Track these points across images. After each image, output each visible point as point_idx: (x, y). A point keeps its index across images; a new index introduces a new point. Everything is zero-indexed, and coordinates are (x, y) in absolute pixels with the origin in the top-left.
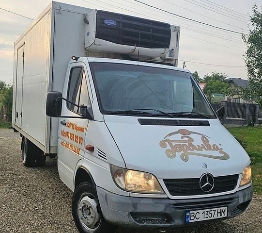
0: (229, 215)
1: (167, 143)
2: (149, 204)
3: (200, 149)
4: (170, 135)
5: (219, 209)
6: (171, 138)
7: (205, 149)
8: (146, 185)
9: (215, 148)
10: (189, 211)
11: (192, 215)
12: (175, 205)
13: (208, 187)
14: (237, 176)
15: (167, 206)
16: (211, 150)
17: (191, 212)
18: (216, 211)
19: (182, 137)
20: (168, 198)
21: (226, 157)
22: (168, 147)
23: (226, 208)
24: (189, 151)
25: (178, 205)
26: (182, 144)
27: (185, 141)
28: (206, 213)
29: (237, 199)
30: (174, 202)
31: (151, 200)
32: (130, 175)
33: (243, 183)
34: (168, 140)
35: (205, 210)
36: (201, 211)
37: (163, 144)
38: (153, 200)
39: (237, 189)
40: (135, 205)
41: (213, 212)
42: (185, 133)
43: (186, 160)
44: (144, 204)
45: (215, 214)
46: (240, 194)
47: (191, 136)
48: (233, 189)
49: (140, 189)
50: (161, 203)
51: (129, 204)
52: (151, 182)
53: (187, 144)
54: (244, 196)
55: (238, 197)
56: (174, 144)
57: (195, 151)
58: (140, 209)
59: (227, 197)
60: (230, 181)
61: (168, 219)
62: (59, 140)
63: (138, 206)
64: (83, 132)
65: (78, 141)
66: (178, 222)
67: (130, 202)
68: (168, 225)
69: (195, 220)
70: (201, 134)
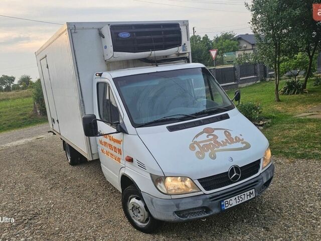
0: (257, 194)
1: (195, 145)
3: (224, 144)
4: (197, 136)
5: (248, 192)
6: (198, 139)
7: (229, 143)
8: (184, 187)
9: (238, 140)
10: (223, 201)
11: (226, 203)
12: (210, 198)
13: (236, 177)
14: (259, 161)
15: (204, 201)
16: (234, 142)
17: (225, 201)
18: (246, 195)
19: (207, 137)
20: (204, 194)
21: (248, 146)
22: (197, 149)
23: (254, 190)
24: (216, 149)
25: (214, 197)
26: (208, 143)
27: (211, 140)
29: (262, 180)
30: (210, 196)
31: (190, 198)
32: (169, 180)
33: (265, 165)
34: (196, 142)
35: (236, 197)
36: (233, 198)
37: (192, 147)
38: (193, 198)
39: (260, 171)
40: (177, 206)
41: (243, 197)
42: (209, 132)
43: (214, 158)
44: (185, 203)
45: (245, 197)
46: (262, 175)
47: (215, 133)
48: (257, 172)
49: (179, 191)
50: (199, 200)
51: (173, 205)
52: (188, 182)
53: (212, 142)
54: (267, 175)
55: (262, 178)
56: (201, 145)
57: (221, 148)
58: (182, 208)
59: (253, 181)
60: (254, 167)
61: (207, 209)
62: (99, 147)
63: (180, 205)
64: (120, 144)
65: (117, 151)
66: (215, 211)
67: (173, 203)
68: (208, 215)
69: (230, 206)
70: (224, 129)
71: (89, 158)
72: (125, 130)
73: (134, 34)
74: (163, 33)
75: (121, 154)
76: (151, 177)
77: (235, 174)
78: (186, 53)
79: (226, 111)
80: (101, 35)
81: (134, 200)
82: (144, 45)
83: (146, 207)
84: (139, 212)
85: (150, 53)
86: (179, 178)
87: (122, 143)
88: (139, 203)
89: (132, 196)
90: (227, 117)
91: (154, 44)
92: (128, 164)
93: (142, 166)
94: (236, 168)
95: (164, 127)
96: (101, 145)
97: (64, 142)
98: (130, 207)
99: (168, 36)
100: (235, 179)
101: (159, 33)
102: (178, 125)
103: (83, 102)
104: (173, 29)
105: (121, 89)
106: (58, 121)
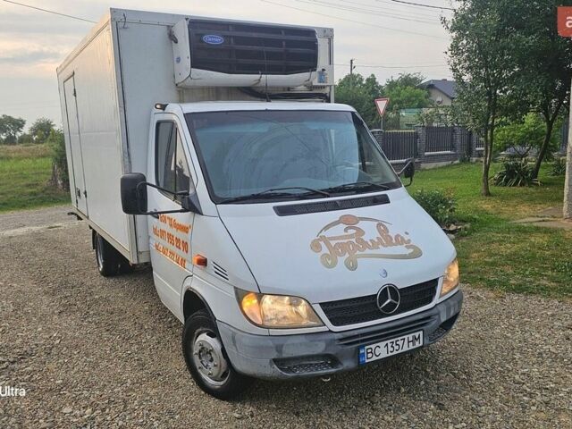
0: (427, 342)
1: (322, 243)
2: (301, 344)
3: (375, 245)
4: (327, 228)
5: (411, 336)
6: (328, 233)
7: (383, 245)
8: (294, 316)
9: (399, 240)
10: (363, 347)
11: (369, 351)
12: (341, 340)
13: (391, 306)
14: (435, 281)
16: (392, 244)
17: (366, 347)
18: (406, 341)
19: (346, 230)
20: (330, 331)
21: (417, 254)
22: (325, 250)
23: (421, 333)
24: (358, 252)
25: (347, 339)
26: (346, 241)
27: (351, 236)
28: (390, 345)
29: (437, 317)
30: (340, 336)
31: (303, 336)
32: (267, 300)
33: (445, 290)
34: (323, 238)
35: (388, 342)
36: (382, 344)
37: (315, 246)
38: (308, 336)
39: (436, 300)
40: (279, 349)
41: (400, 343)
42: (350, 222)
43: (353, 268)
44: (293, 344)
45: (405, 344)
46: (440, 308)
47: (361, 225)
48: (430, 302)
49: (285, 323)
50: (319, 341)
51: (271, 347)
52: (302, 309)
53: (354, 240)
54: (448, 310)
55: (438, 314)
56: (333, 243)
57: (368, 251)
58: (289, 352)
59: (420, 317)
60: (425, 291)
61: (333, 360)
62: (151, 240)
63: (284, 349)
64: (187, 232)
65: (181, 246)
66: (348, 364)
67: (271, 343)
68: (333, 370)
69: (375, 358)
70: (376, 220)
71: (132, 260)
72: (197, 206)
73: (232, 40)
74: (284, 43)
75: (187, 252)
76: (236, 293)
77: (388, 301)
78: (324, 87)
79: (385, 189)
80: (172, 38)
81: (204, 337)
82: (250, 61)
83: (223, 350)
84: (212, 360)
85: (257, 76)
86: (287, 298)
87: (190, 231)
88: (213, 343)
89: (200, 330)
90: (385, 200)
91: (266, 62)
92: (198, 270)
93: (221, 273)
94: (392, 289)
95: (270, 206)
96: (155, 237)
97: (94, 232)
98: (196, 349)
99: (292, 50)
100: (389, 310)
101: (278, 43)
102: (295, 205)
103: (129, 155)
104: (304, 38)
105: (198, 134)
106: (85, 193)
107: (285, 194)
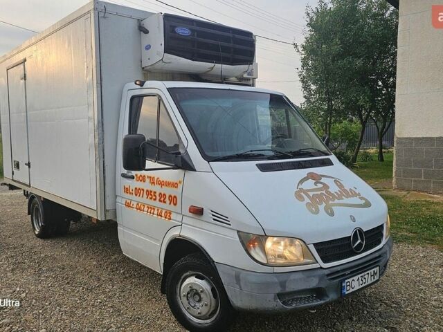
1: (302, 194)
2: (300, 279)
3: (340, 197)
4: (302, 182)
5: (372, 271)
6: (304, 187)
7: (345, 197)
9: (354, 193)
10: (344, 280)
11: (348, 284)
12: (328, 275)
13: (360, 246)
14: (382, 226)
15: (321, 278)
16: (350, 196)
17: (346, 281)
18: (370, 275)
19: (315, 184)
20: (321, 268)
21: (368, 204)
22: (307, 200)
23: (378, 268)
24: (330, 202)
25: (333, 274)
26: (319, 193)
27: (321, 189)
28: (360, 279)
29: (385, 255)
30: (327, 272)
31: (301, 273)
34: (301, 190)
35: (359, 276)
36: (356, 278)
37: (299, 196)
38: (304, 273)
39: (384, 241)
40: (283, 284)
41: (366, 277)
42: (316, 178)
43: (332, 214)
44: (294, 280)
45: (369, 278)
46: (386, 248)
48: (380, 242)
50: (314, 276)
51: (276, 283)
53: (324, 192)
55: (386, 252)
56: (311, 194)
57: (337, 201)
58: (291, 287)
59: (377, 255)
60: (373, 236)
61: (319, 292)
63: (287, 284)
64: (177, 187)
65: (167, 200)
66: (332, 296)
67: (276, 280)
68: (322, 302)
69: (352, 290)
70: (332, 178)
71: (101, 217)
74: (232, 40)
75: (175, 204)
76: (240, 236)
77: (359, 241)
81: (192, 280)
84: (200, 300)
85: (211, 65)
87: (180, 186)
88: (202, 284)
90: (330, 162)
91: (222, 54)
92: (190, 220)
95: (254, 163)
96: (127, 195)
98: (183, 292)
102: (272, 164)
103: (103, 125)
104: (246, 38)
105: (183, 104)
106: (29, 165)
107: (260, 155)
